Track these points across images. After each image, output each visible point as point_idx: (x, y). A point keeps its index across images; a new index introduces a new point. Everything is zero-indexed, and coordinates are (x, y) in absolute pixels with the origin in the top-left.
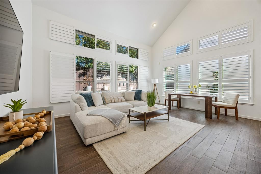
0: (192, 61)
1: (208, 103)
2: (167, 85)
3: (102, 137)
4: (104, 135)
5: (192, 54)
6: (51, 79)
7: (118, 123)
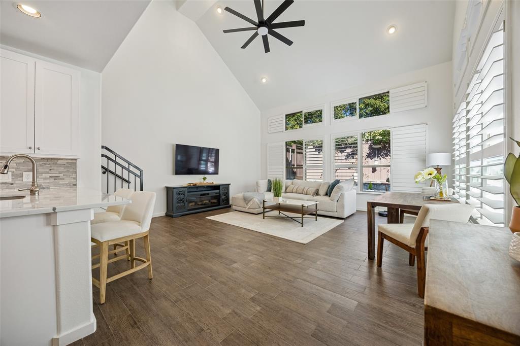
6: (268, 167)
7: (247, 202)
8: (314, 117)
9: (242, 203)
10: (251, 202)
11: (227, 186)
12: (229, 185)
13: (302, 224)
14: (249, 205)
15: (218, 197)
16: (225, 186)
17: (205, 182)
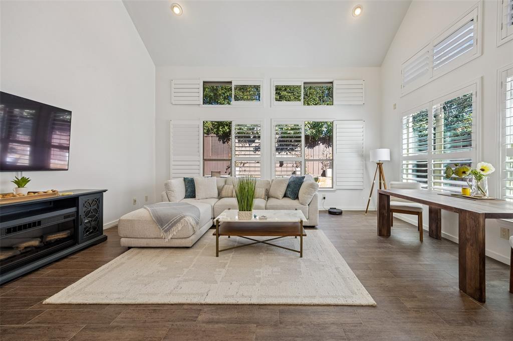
0: (482, 78)
1: (468, 237)
2: (418, 166)
3: (143, 243)
4: (146, 239)
5: (482, 53)
6: (172, 157)
7: (166, 226)
8: (250, 92)
9: (153, 230)
10: (179, 226)
11: (97, 198)
12: (101, 193)
13: (301, 252)
14: (174, 232)
15: (73, 225)
16: (91, 198)
17: (24, 191)
